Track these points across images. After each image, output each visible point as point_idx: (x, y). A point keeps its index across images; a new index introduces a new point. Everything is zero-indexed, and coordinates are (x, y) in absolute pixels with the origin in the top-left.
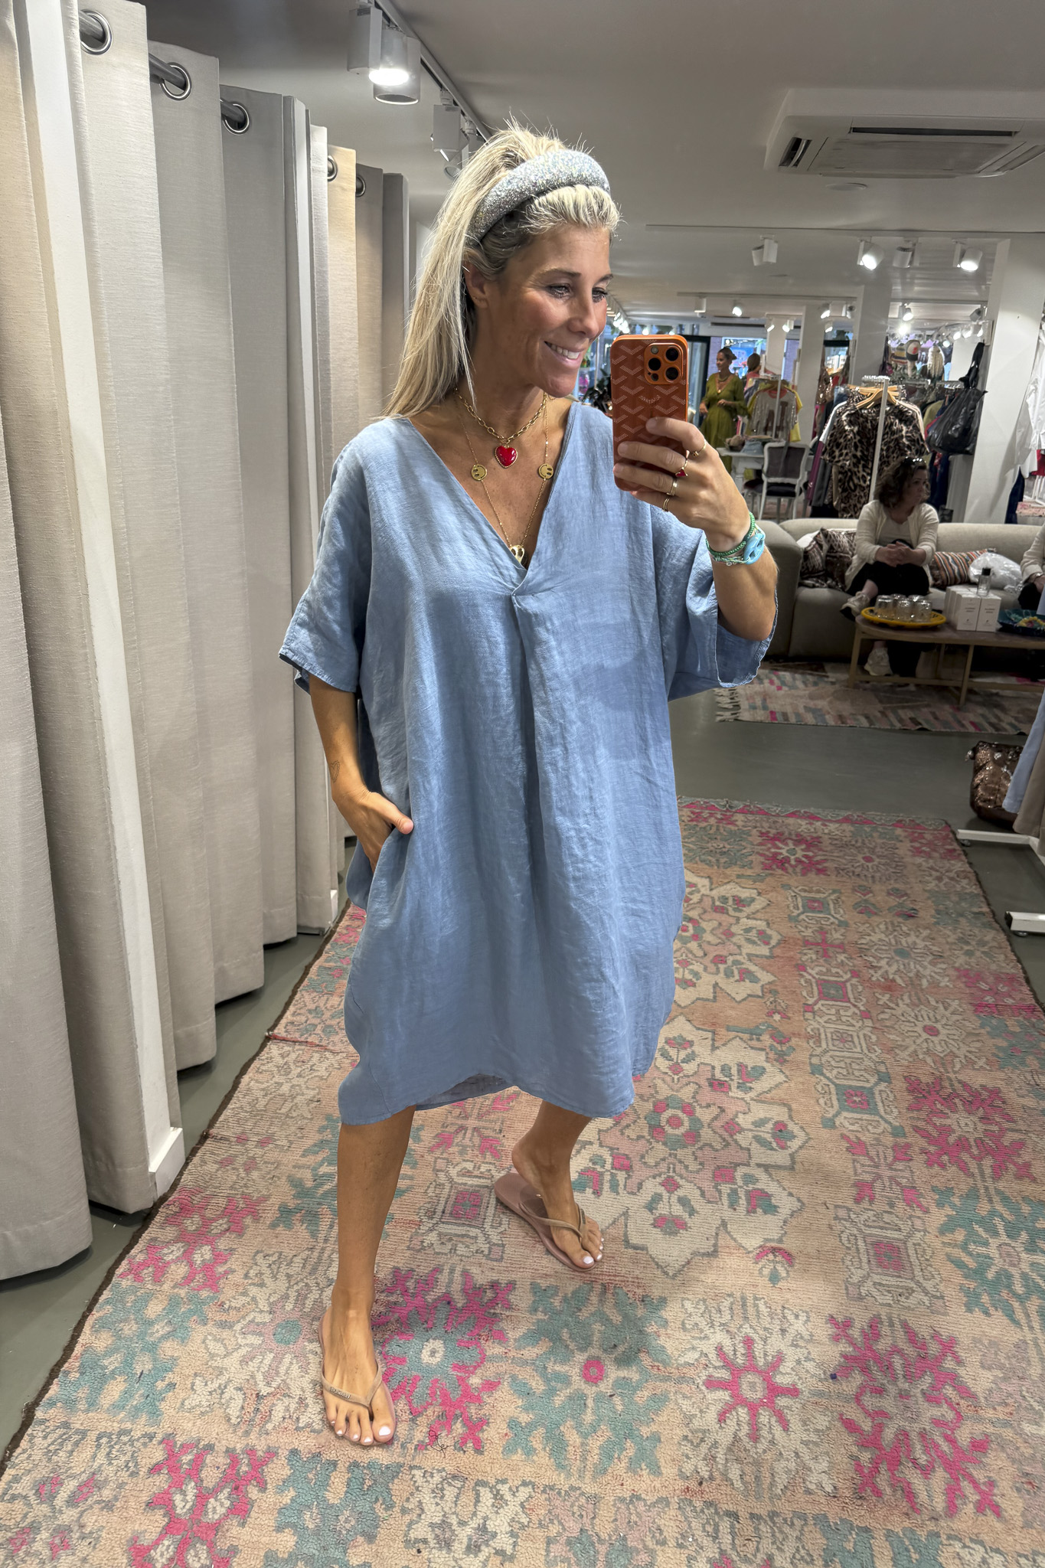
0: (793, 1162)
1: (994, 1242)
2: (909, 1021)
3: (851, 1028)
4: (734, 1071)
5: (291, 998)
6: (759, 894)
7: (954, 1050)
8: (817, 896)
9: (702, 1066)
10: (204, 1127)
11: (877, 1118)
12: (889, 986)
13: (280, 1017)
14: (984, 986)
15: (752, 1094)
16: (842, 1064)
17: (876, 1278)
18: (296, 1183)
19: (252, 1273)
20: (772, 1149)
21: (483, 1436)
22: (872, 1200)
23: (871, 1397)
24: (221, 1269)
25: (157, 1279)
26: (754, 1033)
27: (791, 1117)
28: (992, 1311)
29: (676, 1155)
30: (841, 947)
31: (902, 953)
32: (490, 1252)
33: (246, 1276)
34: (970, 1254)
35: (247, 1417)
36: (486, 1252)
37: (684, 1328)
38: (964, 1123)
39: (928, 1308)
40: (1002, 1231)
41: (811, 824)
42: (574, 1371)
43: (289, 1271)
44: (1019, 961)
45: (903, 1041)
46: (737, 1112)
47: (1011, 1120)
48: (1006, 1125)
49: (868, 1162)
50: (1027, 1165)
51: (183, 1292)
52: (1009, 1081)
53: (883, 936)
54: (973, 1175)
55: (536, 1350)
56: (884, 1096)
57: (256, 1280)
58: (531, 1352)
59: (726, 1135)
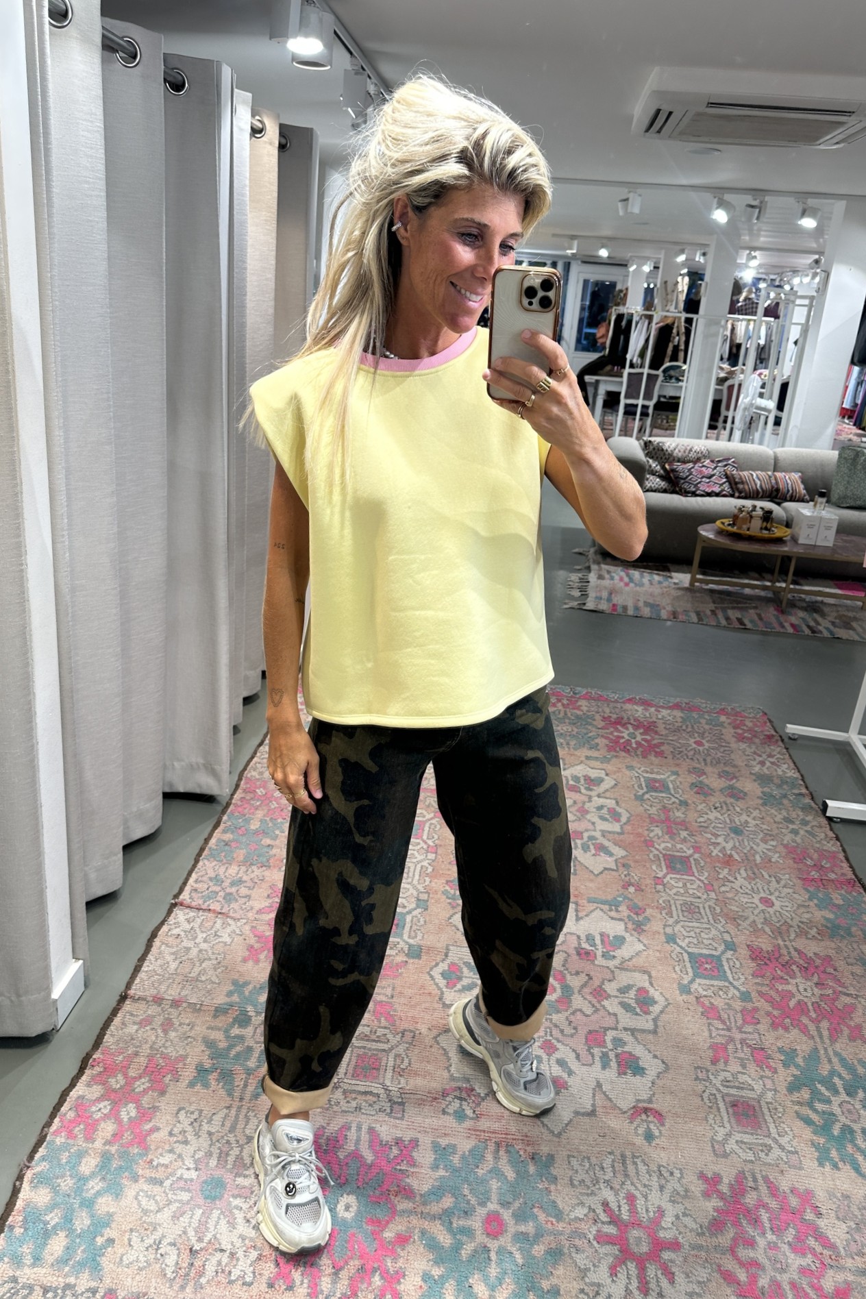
0: (656, 1026)
1: (836, 1101)
2: (746, 893)
3: (698, 900)
4: (598, 941)
5: (194, 866)
6: (607, 775)
7: (790, 922)
8: (658, 777)
9: (568, 936)
10: (123, 988)
11: (727, 984)
12: (728, 861)
13: (185, 883)
14: (809, 862)
15: (616, 962)
16: (692, 934)
17: (738, 1137)
18: (210, 1044)
19: (176, 1131)
20: (637, 1014)
21: (401, 1288)
22: (726, 1062)
23: (744, 1249)
24: (147, 1127)
25: (89, 1138)
26: (613, 904)
27: (651, 984)
28: (841, 1165)
29: (551, 1020)
30: (684, 824)
31: (737, 831)
32: (392, 1110)
33: (171, 1134)
34: (816, 1111)
35: (182, 1272)
36: (388, 1111)
37: (572, 1185)
38: (801, 988)
39: (786, 1163)
40: (841, 1090)
41: (646, 710)
42: (476, 1223)
43: (210, 1129)
44: (837, 839)
45: (743, 911)
46: (603, 980)
47: (843, 985)
48: (840, 989)
49: (721, 1026)
50: (859, 1027)
51: (113, 1149)
52: (839, 950)
53: (719, 815)
54: (813, 1037)
55: (440, 1206)
56: (732, 964)
57: (180, 1138)
58: (435, 1208)
59: (594, 1001)
